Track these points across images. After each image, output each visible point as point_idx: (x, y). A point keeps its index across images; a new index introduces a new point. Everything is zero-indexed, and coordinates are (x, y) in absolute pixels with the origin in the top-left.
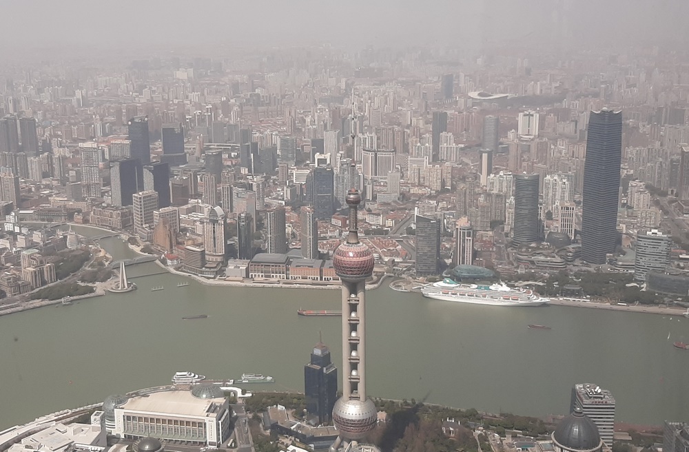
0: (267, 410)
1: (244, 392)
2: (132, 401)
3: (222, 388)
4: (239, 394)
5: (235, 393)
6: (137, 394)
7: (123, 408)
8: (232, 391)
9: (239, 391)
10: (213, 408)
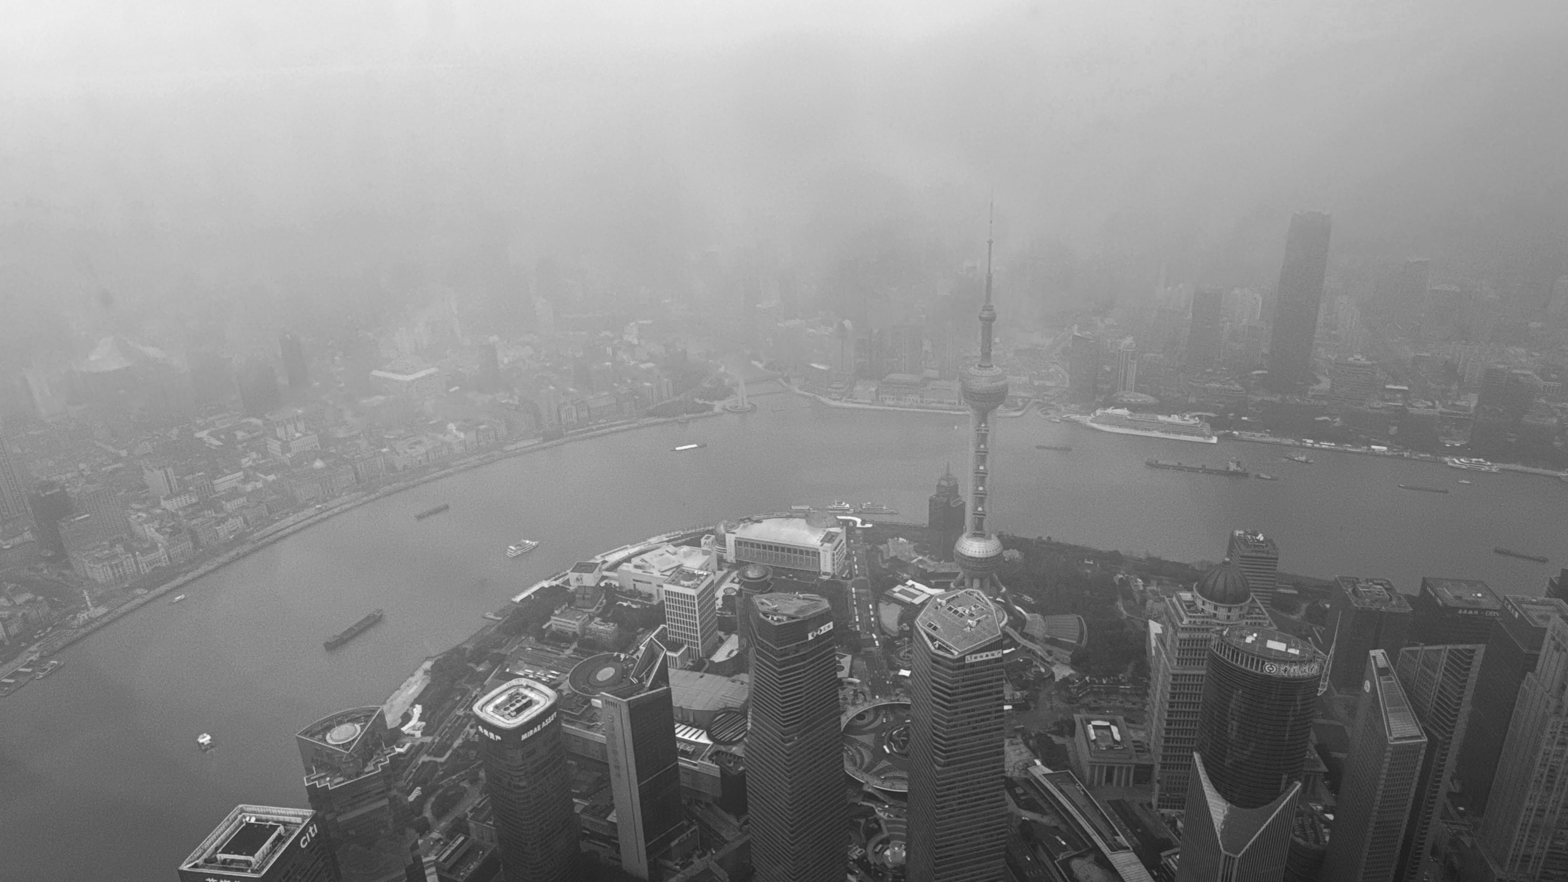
0: (886, 542)
1: (863, 523)
2: (744, 527)
3: (839, 517)
4: (859, 525)
5: (855, 523)
6: (749, 519)
7: (734, 533)
8: (851, 520)
9: (859, 521)
10: (829, 537)
